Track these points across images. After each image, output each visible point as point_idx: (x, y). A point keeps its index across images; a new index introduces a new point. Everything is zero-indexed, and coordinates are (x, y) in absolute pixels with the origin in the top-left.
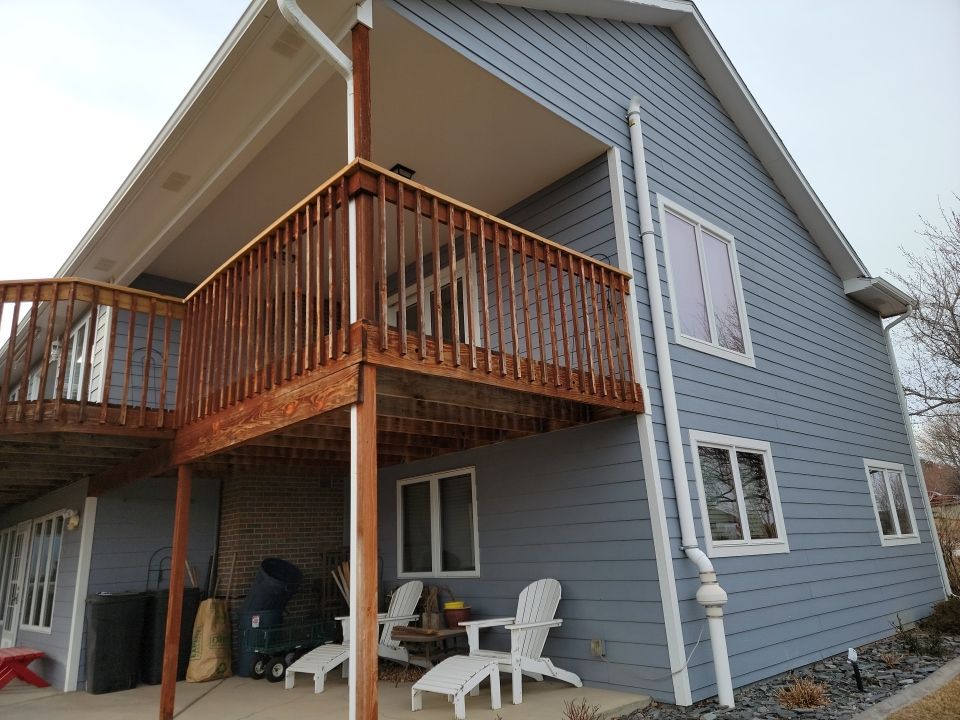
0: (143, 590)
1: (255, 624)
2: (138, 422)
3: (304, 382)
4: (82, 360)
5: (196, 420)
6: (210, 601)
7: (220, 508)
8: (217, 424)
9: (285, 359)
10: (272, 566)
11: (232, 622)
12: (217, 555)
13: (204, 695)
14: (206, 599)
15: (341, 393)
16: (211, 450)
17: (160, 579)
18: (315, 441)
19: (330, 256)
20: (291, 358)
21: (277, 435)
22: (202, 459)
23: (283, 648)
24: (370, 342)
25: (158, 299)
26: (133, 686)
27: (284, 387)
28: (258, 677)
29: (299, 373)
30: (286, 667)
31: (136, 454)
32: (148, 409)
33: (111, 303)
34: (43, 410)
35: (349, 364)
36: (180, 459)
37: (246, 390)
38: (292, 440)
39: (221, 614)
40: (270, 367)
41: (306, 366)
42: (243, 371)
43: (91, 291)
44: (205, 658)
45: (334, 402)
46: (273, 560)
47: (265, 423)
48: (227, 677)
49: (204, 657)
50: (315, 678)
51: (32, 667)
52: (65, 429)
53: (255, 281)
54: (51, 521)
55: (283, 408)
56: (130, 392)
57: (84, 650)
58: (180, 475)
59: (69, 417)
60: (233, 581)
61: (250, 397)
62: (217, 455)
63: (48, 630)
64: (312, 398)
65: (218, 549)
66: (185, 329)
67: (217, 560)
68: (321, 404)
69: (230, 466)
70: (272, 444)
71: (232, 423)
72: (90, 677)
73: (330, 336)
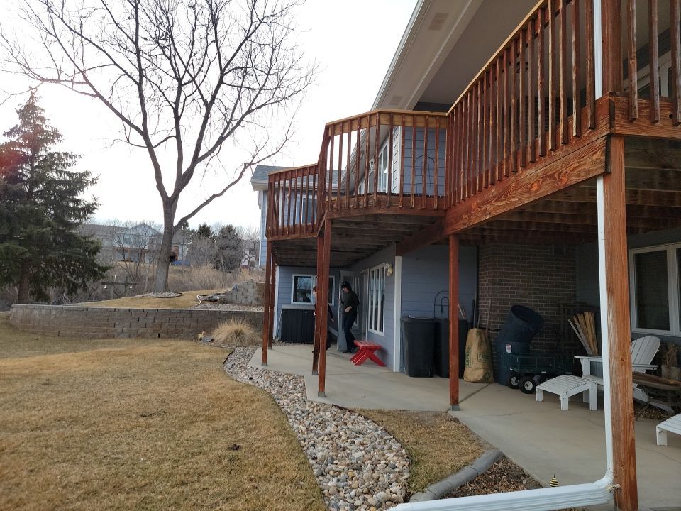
0: (432, 316)
1: (509, 351)
2: (422, 206)
3: (549, 162)
4: (386, 171)
5: (459, 203)
6: (475, 330)
7: (478, 267)
8: (475, 204)
9: (529, 144)
10: (518, 311)
11: (491, 346)
12: (478, 299)
13: (477, 392)
14: (472, 328)
15: (586, 167)
16: (471, 224)
17: (442, 311)
18: (552, 215)
19: (574, 39)
20: (534, 143)
21: (520, 211)
22: (465, 230)
23: (531, 371)
24: (618, 113)
25: (429, 116)
26: (431, 376)
27: (529, 168)
28: (513, 387)
29: (543, 155)
30: (535, 385)
31: (421, 228)
32: (427, 196)
33: (400, 124)
34: (368, 200)
35: (594, 139)
36: (449, 231)
37: (497, 175)
38: (532, 215)
39: (484, 340)
40: (516, 154)
41: (550, 148)
42: (494, 160)
43: (388, 117)
44: (475, 368)
45: (578, 176)
46: (519, 306)
47: (513, 200)
48: (491, 383)
49: (474, 366)
50: (561, 399)
51: (376, 353)
52: (380, 212)
53: (501, 84)
54: (378, 270)
55: (529, 186)
56: (415, 187)
57: (402, 348)
58: (451, 242)
59: (382, 204)
60: (490, 318)
61: (500, 180)
62: (474, 228)
63: (382, 334)
64: (556, 176)
65: (478, 296)
66: (449, 135)
67: (478, 303)
68: (565, 179)
69: (484, 237)
70: (515, 219)
71: (486, 202)
72: (406, 365)
73: (574, 116)
